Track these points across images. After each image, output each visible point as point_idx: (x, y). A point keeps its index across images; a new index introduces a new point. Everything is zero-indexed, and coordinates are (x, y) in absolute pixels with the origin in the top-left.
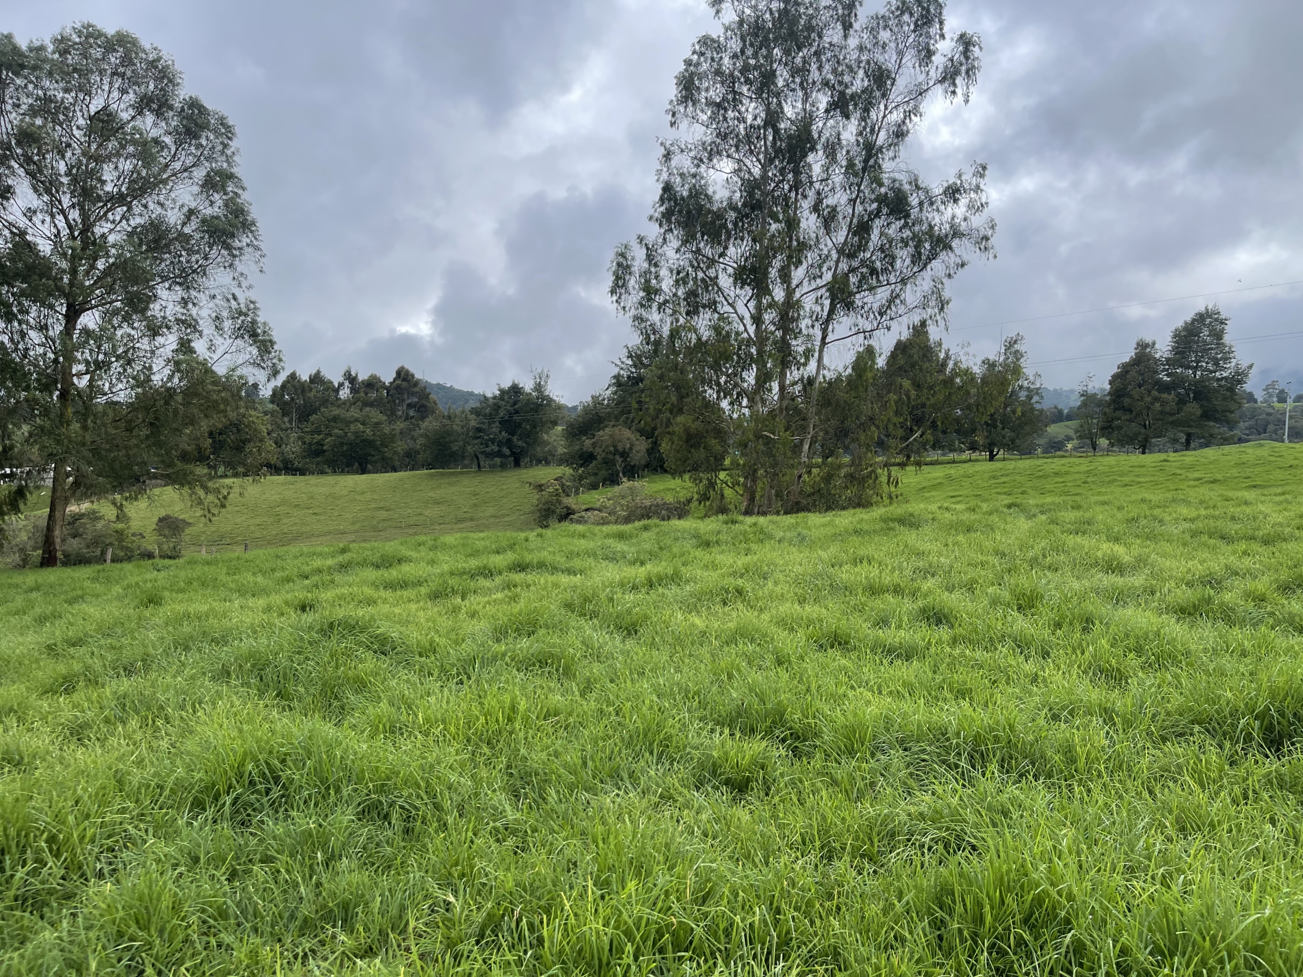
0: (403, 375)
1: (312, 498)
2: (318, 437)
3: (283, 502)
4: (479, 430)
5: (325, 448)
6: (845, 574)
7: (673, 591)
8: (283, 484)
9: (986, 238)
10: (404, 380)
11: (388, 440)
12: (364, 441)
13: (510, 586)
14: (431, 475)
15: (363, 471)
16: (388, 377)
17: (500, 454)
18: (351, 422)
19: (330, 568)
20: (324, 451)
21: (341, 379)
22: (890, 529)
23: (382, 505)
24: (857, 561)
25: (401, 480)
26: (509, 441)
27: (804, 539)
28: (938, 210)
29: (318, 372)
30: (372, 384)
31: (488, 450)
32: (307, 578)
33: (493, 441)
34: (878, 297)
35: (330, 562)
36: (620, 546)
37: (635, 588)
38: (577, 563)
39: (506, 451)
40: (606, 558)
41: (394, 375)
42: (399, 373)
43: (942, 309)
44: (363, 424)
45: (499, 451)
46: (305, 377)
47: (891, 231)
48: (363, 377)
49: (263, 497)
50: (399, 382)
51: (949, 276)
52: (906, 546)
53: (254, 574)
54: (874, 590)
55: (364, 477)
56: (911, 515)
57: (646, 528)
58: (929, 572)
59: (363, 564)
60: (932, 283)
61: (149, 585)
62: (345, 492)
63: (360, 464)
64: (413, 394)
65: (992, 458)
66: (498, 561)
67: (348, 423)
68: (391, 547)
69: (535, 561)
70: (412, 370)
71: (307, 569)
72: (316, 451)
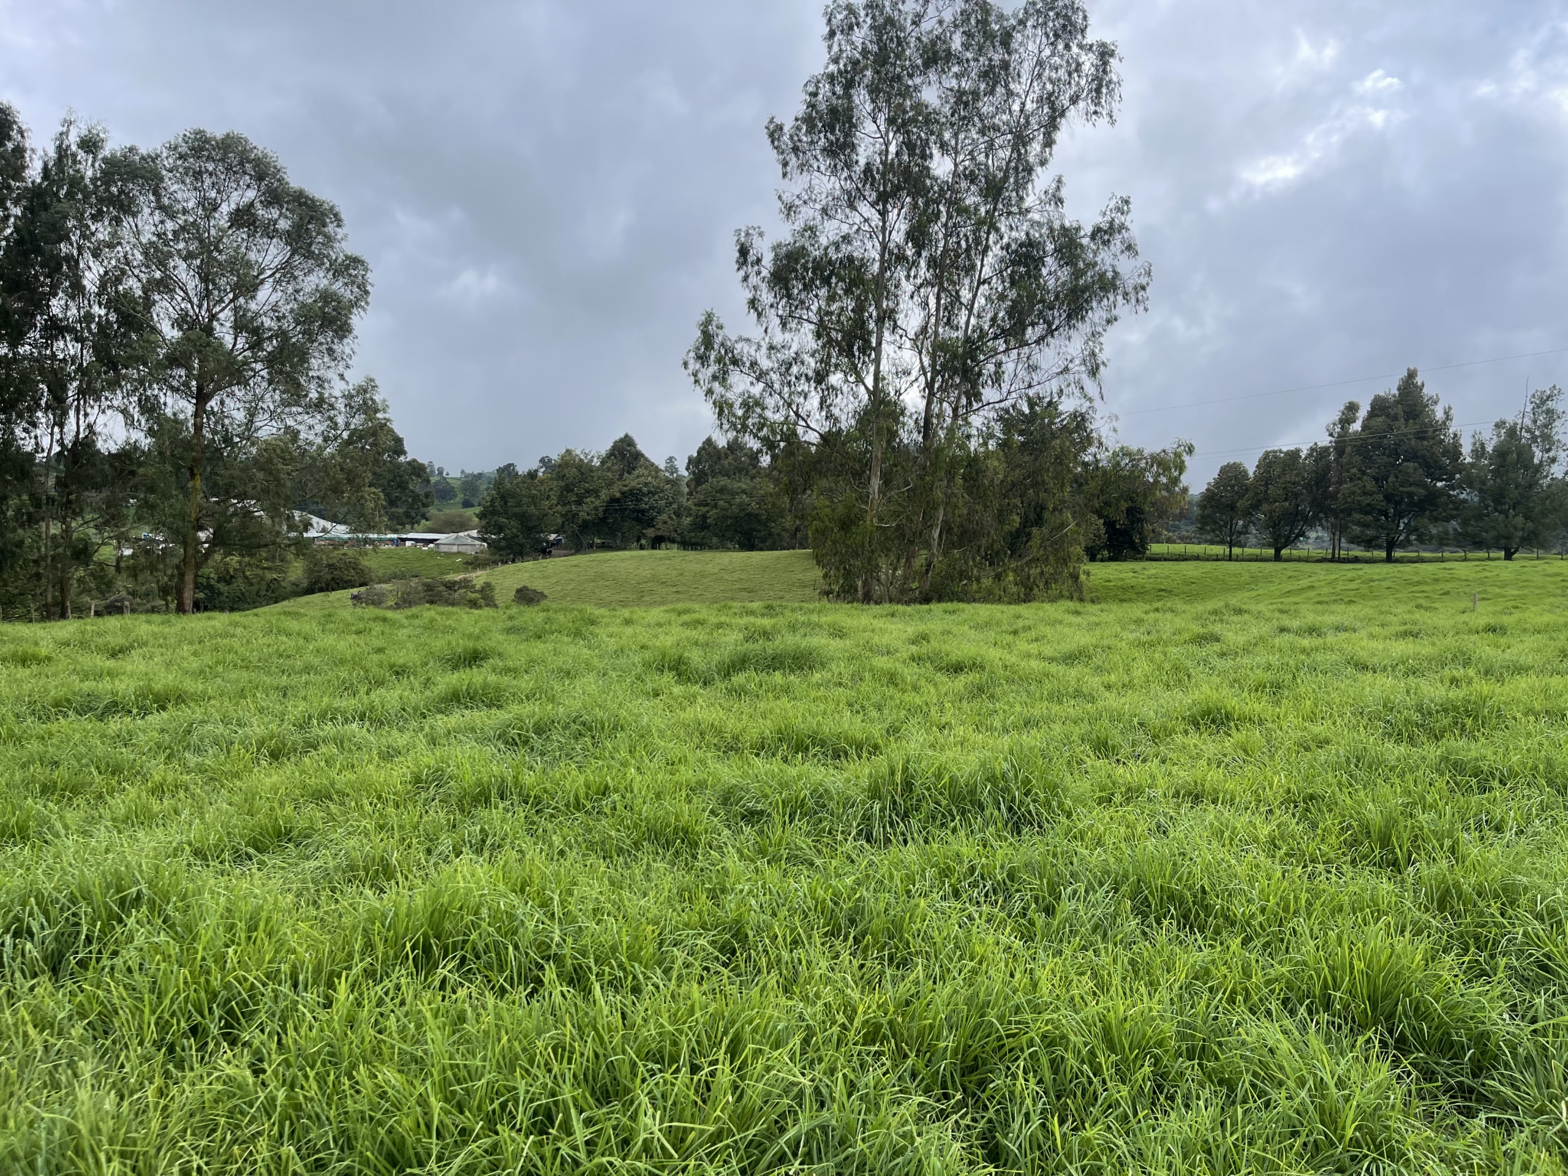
1: (681, 575)
3: (653, 578)
5: (709, 521)
9: (1143, 288)
11: (774, 514)
12: (748, 515)
15: (751, 548)
18: (737, 494)
20: (710, 525)
44: (750, 496)
55: (753, 553)
62: (715, 570)
65: (1508, 557)
72: (701, 524)
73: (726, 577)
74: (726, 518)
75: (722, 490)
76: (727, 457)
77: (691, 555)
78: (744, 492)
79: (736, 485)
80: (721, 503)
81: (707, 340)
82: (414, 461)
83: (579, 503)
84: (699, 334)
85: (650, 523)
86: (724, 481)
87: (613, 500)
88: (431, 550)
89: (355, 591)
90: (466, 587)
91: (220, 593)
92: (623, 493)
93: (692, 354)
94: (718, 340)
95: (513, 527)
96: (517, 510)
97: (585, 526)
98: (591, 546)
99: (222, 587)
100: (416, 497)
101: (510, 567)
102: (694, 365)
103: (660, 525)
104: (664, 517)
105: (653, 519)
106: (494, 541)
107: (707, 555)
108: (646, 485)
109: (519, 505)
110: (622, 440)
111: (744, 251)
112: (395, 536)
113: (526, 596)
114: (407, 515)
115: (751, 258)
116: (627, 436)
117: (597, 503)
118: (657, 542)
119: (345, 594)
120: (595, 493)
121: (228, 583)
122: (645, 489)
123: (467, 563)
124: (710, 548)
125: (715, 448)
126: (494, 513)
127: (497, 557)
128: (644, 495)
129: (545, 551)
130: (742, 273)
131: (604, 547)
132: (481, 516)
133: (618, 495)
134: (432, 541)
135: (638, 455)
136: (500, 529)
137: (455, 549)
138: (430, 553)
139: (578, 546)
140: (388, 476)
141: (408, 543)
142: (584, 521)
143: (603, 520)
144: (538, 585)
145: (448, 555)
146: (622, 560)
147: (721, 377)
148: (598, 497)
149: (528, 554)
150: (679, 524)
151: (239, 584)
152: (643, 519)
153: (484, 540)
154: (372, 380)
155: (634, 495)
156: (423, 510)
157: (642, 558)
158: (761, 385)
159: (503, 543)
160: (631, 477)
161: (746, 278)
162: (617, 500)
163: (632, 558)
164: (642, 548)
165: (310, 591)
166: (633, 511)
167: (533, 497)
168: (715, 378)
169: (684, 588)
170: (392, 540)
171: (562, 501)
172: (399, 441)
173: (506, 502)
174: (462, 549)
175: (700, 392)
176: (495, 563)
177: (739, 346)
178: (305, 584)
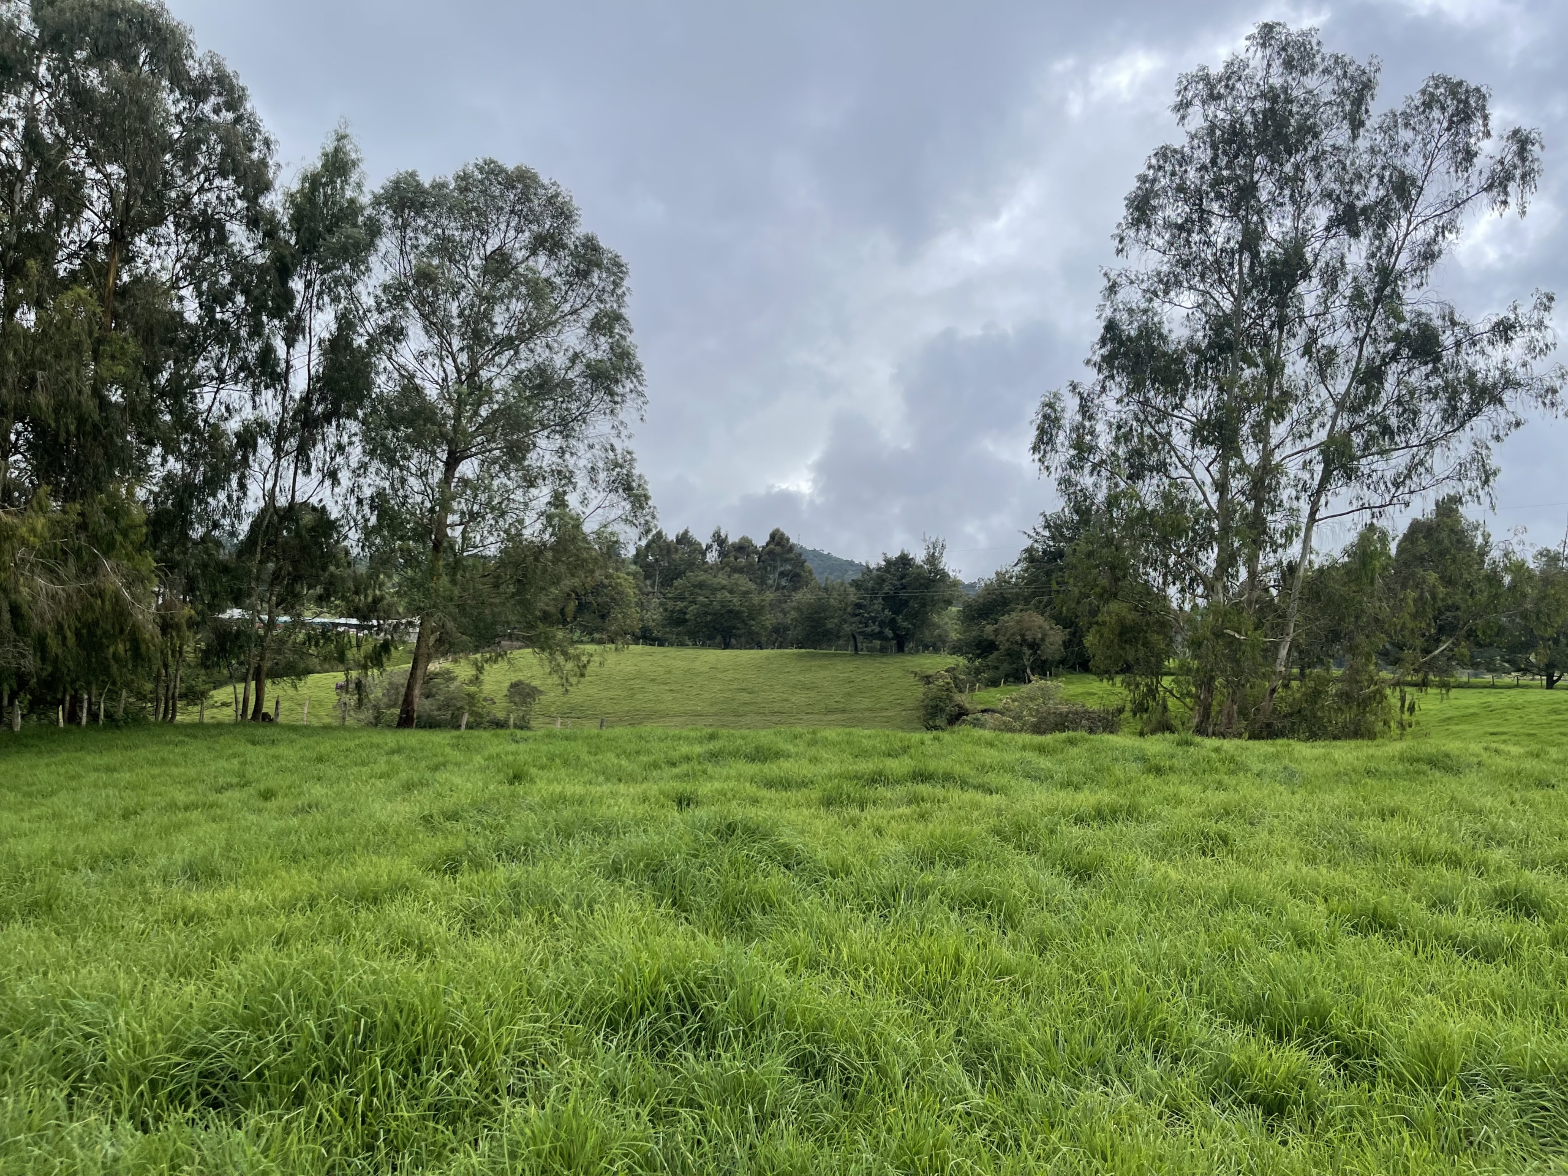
0: (777, 539)
1: (669, 672)
2: (681, 605)
3: (639, 675)
4: (859, 606)
5: (688, 617)
6: (1373, 831)
7: (1132, 830)
8: (641, 655)
9: (1554, 391)
10: (778, 544)
11: (756, 612)
12: (730, 611)
13: (915, 800)
14: (800, 656)
15: (727, 646)
16: (760, 541)
17: (880, 636)
18: (717, 589)
19: (699, 756)
20: (686, 621)
21: (710, 541)
22: (1418, 772)
23: (744, 686)
24: (1386, 814)
25: (767, 658)
26: (893, 620)
27: (1292, 775)
28: (1483, 353)
29: (686, 532)
30: (743, 547)
31: (868, 630)
32: (674, 764)
33: (874, 620)
34: (1393, 462)
35: (698, 749)
36: (1045, 763)
37: (1079, 820)
38: (992, 779)
39: (889, 633)
40: (1027, 776)
41: (768, 539)
42: (773, 536)
43: (1486, 482)
44: (731, 592)
45: (881, 633)
46: (671, 537)
47: (1415, 378)
48: (733, 539)
49: (619, 668)
50: (772, 546)
51: (1498, 438)
52: (1453, 798)
53: (618, 756)
54: (1419, 857)
55: (727, 652)
56: (1447, 755)
57: (1072, 742)
58: (1493, 839)
59: (735, 754)
60: (1472, 447)
61: (511, 758)
62: (705, 669)
63: (724, 638)
64: (786, 560)
65: (1551, 684)
66: (894, 766)
67: (714, 590)
68: (766, 737)
69: (941, 771)
70: (787, 533)
71: (675, 755)
72: (678, 620)
73: (718, 676)
74: (706, 614)
75: (701, 585)
78: (724, 587)
79: (716, 581)
80: (701, 599)
141: (340, 629)
163: (608, 652)
170: (322, 624)
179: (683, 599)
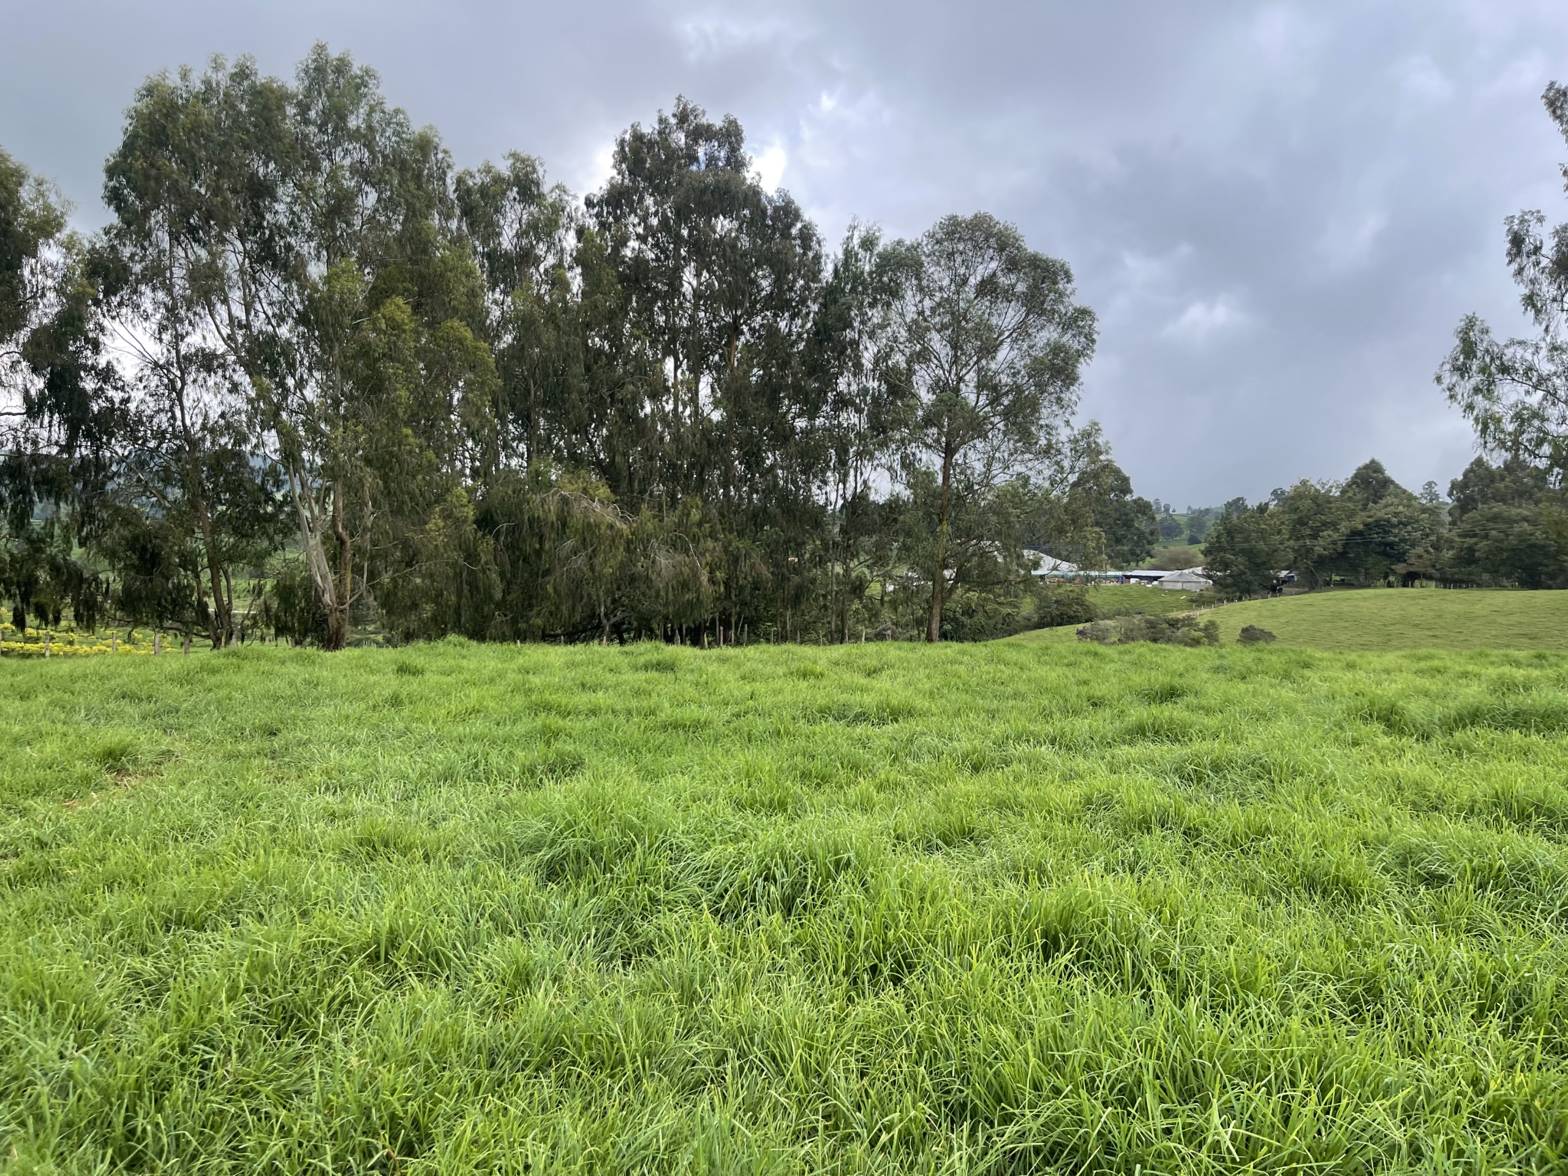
1: (1440, 616)
3: (1402, 620)
5: (1477, 554)
8: (1414, 598)
12: (1531, 546)
18: (1516, 522)
20: (1476, 559)
44: (1534, 523)
62: (1485, 612)
67: (1511, 522)
72: (1467, 558)
73: (1499, 620)
74: (1501, 550)
75: (1495, 518)
76: (1503, 479)
77: (1453, 594)
78: (1525, 519)
79: (1514, 511)
80: (1494, 533)
81: (1468, 348)
82: (1140, 499)
83: (1314, 537)
84: (1457, 342)
85: (1401, 557)
86: (1498, 508)
87: (1354, 533)
88: (1155, 587)
89: (1080, 626)
90: (1189, 625)
91: (963, 626)
92: (1366, 525)
93: (1448, 367)
94: (1481, 347)
95: (1240, 563)
96: (1246, 546)
97: (1321, 562)
98: (1327, 584)
99: (965, 620)
100: (1141, 534)
101: (1237, 605)
102: (1449, 379)
103: (1413, 560)
104: (1419, 550)
105: (1404, 553)
106: (1220, 578)
107: (1474, 594)
108: (1396, 515)
109: (1247, 540)
110: (1366, 467)
111: (1517, 241)
112: (1120, 573)
113: (1250, 636)
114: (1133, 553)
115: (1527, 247)
116: (1373, 461)
117: (1336, 536)
118: (1409, 579)
119: (1071, 629)
120: (1334, 525)
121: (971, 617)
122: (1395, 520)
123: (1192, 601)
124: (1479, 586)
125: (1488, 469)
126: (1222, 549)
127: (1223, 595)
128: (1394, 526)
129: (1274, 589)
130: (1514, 266)
131: (1344, 585)
132: (1206, 553)
133: (1361, 527)
134: (1156, 578)
135: (1387, 482)
136: (1226, 566)
137: (1179, 586)
138: (1154, 591)
139: (1312, 583)
140: (1115, 515)
141: (1133, 581)
142: (1320, 556)
143: (1343, 555)
144: (1266, 625)
145: (1172, 592)
146: (1365, 599)
147: (1486, 389)
148: (1337, 530)
149: (1255, 592)
150: (1438, 559)
151: (980, 618)
152: (1392, 553)
153: (1209, 577)
154: (1096, 424)
155: (1382, 526)
156: (1147, 547)
157: (1390, 596)
158: (1540, 394)
159: (1229, 581)
160: (1378, 506)
161: (1520, 271)
162: (1360, 533)
163: (1377, 596)
164: (1390, 585)
165: (1039, 626)
166: (1380, 544)
167: (1263, 531)
168: (1477, 390)
169: (1445, 632)
170: (1117, 577)
171: (1295, 535)
172: (1126, 480)
173: (1232, 538)
174: (1187, 586)
175: (1457, 409)
176: (1221, 601)
177: (1509, 352)
178: (1036, 619)
179: (1475, 536)
